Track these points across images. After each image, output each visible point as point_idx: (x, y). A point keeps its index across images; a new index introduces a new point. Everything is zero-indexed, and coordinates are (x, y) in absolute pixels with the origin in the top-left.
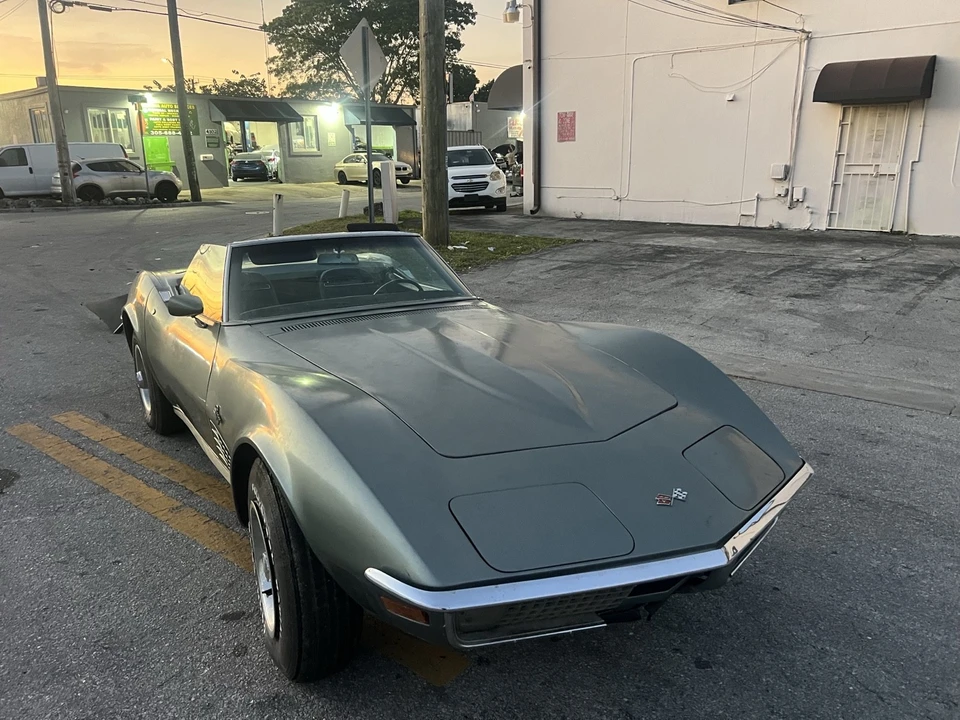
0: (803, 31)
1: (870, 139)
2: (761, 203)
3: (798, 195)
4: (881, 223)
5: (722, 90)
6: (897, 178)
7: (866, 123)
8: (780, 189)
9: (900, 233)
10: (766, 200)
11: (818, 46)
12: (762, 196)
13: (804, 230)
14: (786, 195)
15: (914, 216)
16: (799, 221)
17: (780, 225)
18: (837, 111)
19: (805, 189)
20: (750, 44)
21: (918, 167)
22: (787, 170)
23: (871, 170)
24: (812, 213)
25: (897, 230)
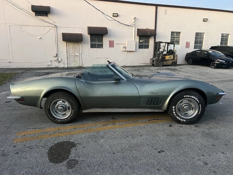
0: (55, 25)
1: (72, 49)
2: (52, 62)
3: (60, 60)
4: (77, 65)
5: (37, 36)
6: (79, 56)
7: (71, 45)
8: (56, 59)
9: (81, 67)
10: (53, 61)
11: (59, 29)
12: (52, 61)
13: (63, 67)
14: (57, 60)
15: (83, 63)
16: (61, 65)
17: (57, 67)
18: (65, 43)
19: (61, 59)
20: (42, 26)
21: (82, 54)
22: (57, 55)
23: (74, 55)
24: (64, 64)
25: (80, 66)
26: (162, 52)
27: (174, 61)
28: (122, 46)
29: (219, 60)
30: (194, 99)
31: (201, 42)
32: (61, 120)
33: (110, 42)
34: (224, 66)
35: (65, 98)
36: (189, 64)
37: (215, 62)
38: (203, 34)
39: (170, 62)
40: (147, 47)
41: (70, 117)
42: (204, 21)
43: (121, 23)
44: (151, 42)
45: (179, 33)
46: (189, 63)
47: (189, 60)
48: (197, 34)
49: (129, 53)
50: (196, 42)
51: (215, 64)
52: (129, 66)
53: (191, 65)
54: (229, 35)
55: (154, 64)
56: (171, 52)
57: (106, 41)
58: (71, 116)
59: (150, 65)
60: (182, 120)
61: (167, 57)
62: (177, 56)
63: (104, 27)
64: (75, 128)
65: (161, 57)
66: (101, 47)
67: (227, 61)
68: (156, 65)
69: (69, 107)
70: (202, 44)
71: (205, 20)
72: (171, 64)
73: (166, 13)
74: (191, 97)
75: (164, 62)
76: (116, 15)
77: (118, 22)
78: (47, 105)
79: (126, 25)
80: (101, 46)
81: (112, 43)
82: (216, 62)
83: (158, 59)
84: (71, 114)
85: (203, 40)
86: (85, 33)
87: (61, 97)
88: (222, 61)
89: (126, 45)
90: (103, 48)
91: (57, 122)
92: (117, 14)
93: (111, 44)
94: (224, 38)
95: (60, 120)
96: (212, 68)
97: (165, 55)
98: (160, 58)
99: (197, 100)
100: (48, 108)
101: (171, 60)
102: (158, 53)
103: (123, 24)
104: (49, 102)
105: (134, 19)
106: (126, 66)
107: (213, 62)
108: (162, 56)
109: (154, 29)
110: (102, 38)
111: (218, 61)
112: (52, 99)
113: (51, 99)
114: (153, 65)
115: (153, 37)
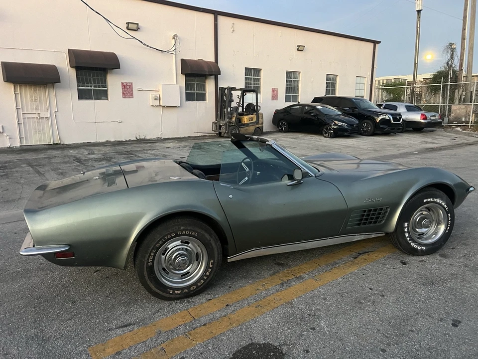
1: (32, 101)
4: (46, 140)
6: (50, 119)
7: (28, 94)
9: (57, 144)
13: (8, 148)
15: (60, 135)
16: (4, 143)
18: (12, 86)
19: (2, 126)
21: (57, 114)
23: (37, 116)
24: (10, 138)
25: (55, 143)
26: (237, 109)
27: (257, 126)
28: (151, 96)
29: (337, 122)
30: (441, 205)
31: (296, 90)
32: (182, 289)
33: (125, 87)
34: (346, 134)
35: (193, 233)
36: (280, 131)
37: (331, 126)
38: (298, 73)
39: (252, 129)
40: (202, 97)
41: (204, 279)
42: (298, 50)
43: (148, 46)
44: (210, 88)
45: (258, 71)
46: (282, 129)
47: (282, 123)
48: (289, 74)
49: (166, 110)
50: (288, 90)
51: (330, 129)
52: (168, 139)
53: (285, 132)
54: (338, 77)
55: (222, 133)
56: (252, 109)
57: (114, 83)
58: (206, 275)
59: (213, 134)
60: (419, 248)
61: (246, 119)
62: (262, 116)
63: (108, 51)
64: (227, 305)
65: (235, 118)
66: (103, 98)
67: (350, 125)
68: (226, 135)
69: (197, 254)
70: (298, 93)
71: (300, 49)
72: (253, 132)
73: (233, 31)
74: (435, 200)
75: (242, 129)
76: (135, 27)
77: (141, 42)
78: (146, 259)
79: (157, 49)
80: (102, 95)
81: (128, 87)
82: (333, 127)
83: (230, 123)
84: (205, 271)
85: (298, 86)
86: (63, 64)
87: (184, 233)
88: (342, 123)
89: (161, 93)
90: (108, 99)
91: (172, 296)
92: (136, 25)
93: (127, 91)
94: (331, 83)
95: (179, 292)
96: (325, 137)
97: (242, 114)
98: (234, 120)
99: (445, 206)
100: (150, 264)
101: (253, 125)
102: (229, 110)
103: (151, 47)
104: (153, 249)
105: (174, 38)
106: (163, 137)
107: (326, 127)
108: (237, 116)
109: (213, 60)
110: (105, 77)
111: (335, 124)
112: (161, 239)
113: (159, 241)
114: (220, 135)
115: (213, 77)
